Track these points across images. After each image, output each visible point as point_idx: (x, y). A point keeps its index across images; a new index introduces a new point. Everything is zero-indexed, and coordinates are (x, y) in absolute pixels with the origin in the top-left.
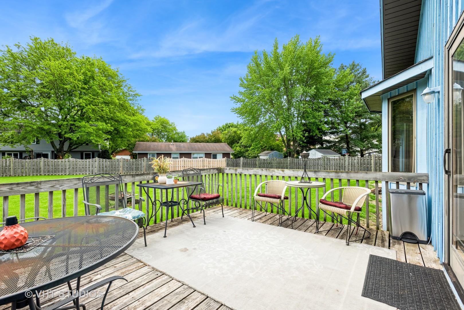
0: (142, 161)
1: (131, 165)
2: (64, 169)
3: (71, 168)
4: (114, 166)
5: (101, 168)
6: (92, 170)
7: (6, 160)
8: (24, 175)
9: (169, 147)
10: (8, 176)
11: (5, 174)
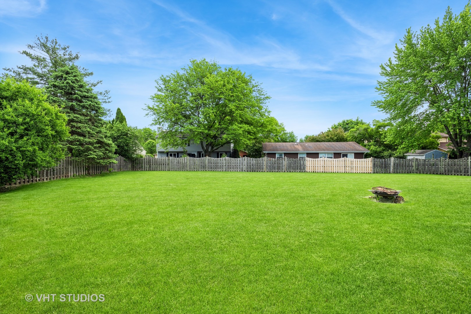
0: (283, 160)
1: (274, 164)
2: (222, 166)
3: (227, 165)
4: (259, 165)
5: (249, 166)
6: (242, 168)
7: (185, 158)
8: (195, 170)
9: (294, 146)
10: (186, 171)
11: (184, 169)
